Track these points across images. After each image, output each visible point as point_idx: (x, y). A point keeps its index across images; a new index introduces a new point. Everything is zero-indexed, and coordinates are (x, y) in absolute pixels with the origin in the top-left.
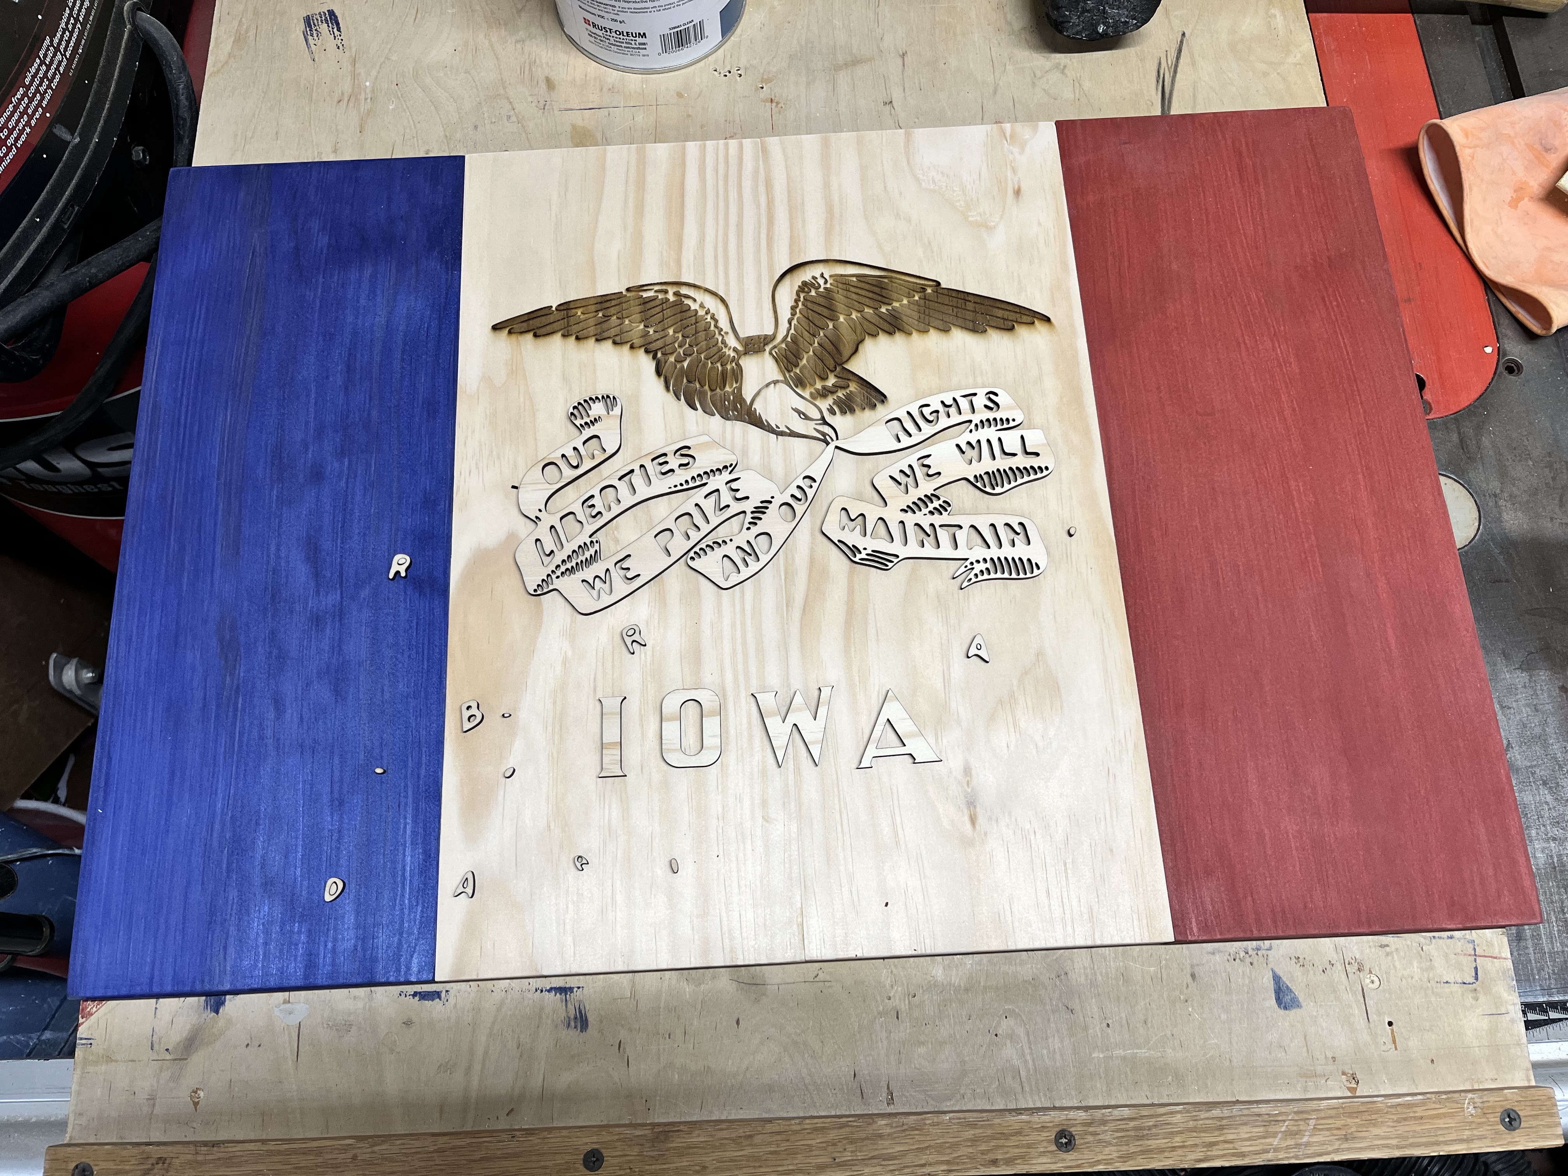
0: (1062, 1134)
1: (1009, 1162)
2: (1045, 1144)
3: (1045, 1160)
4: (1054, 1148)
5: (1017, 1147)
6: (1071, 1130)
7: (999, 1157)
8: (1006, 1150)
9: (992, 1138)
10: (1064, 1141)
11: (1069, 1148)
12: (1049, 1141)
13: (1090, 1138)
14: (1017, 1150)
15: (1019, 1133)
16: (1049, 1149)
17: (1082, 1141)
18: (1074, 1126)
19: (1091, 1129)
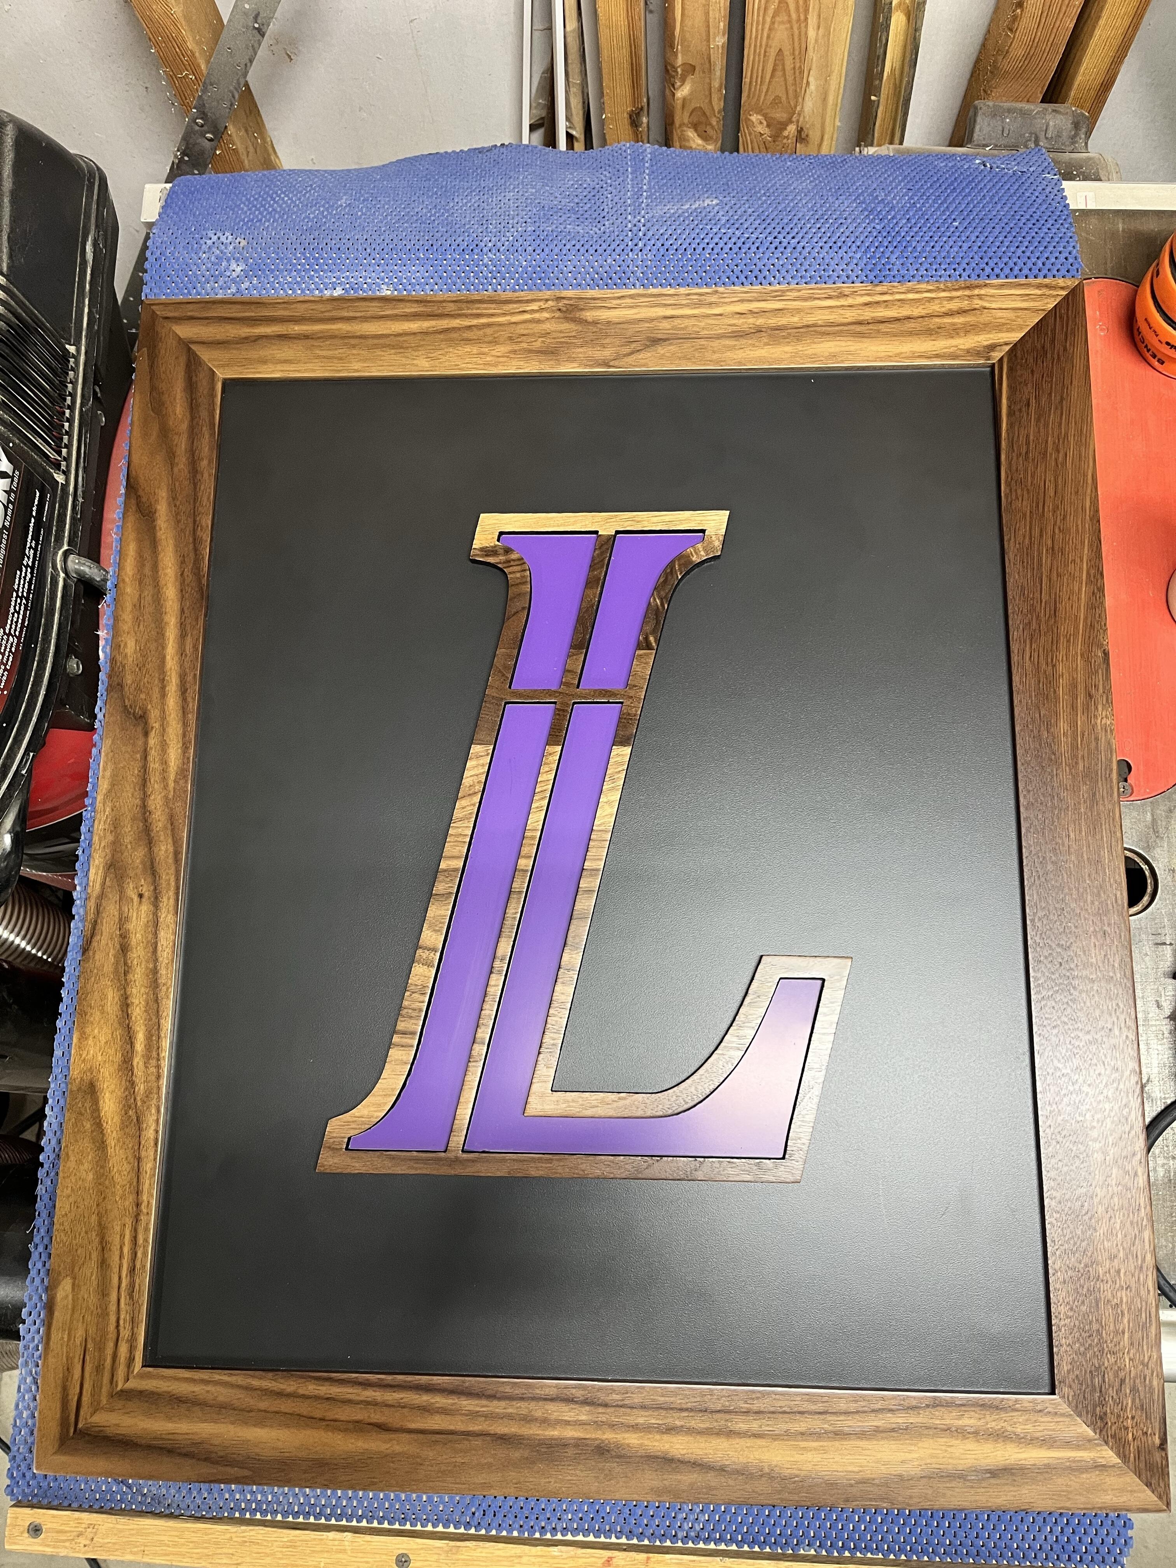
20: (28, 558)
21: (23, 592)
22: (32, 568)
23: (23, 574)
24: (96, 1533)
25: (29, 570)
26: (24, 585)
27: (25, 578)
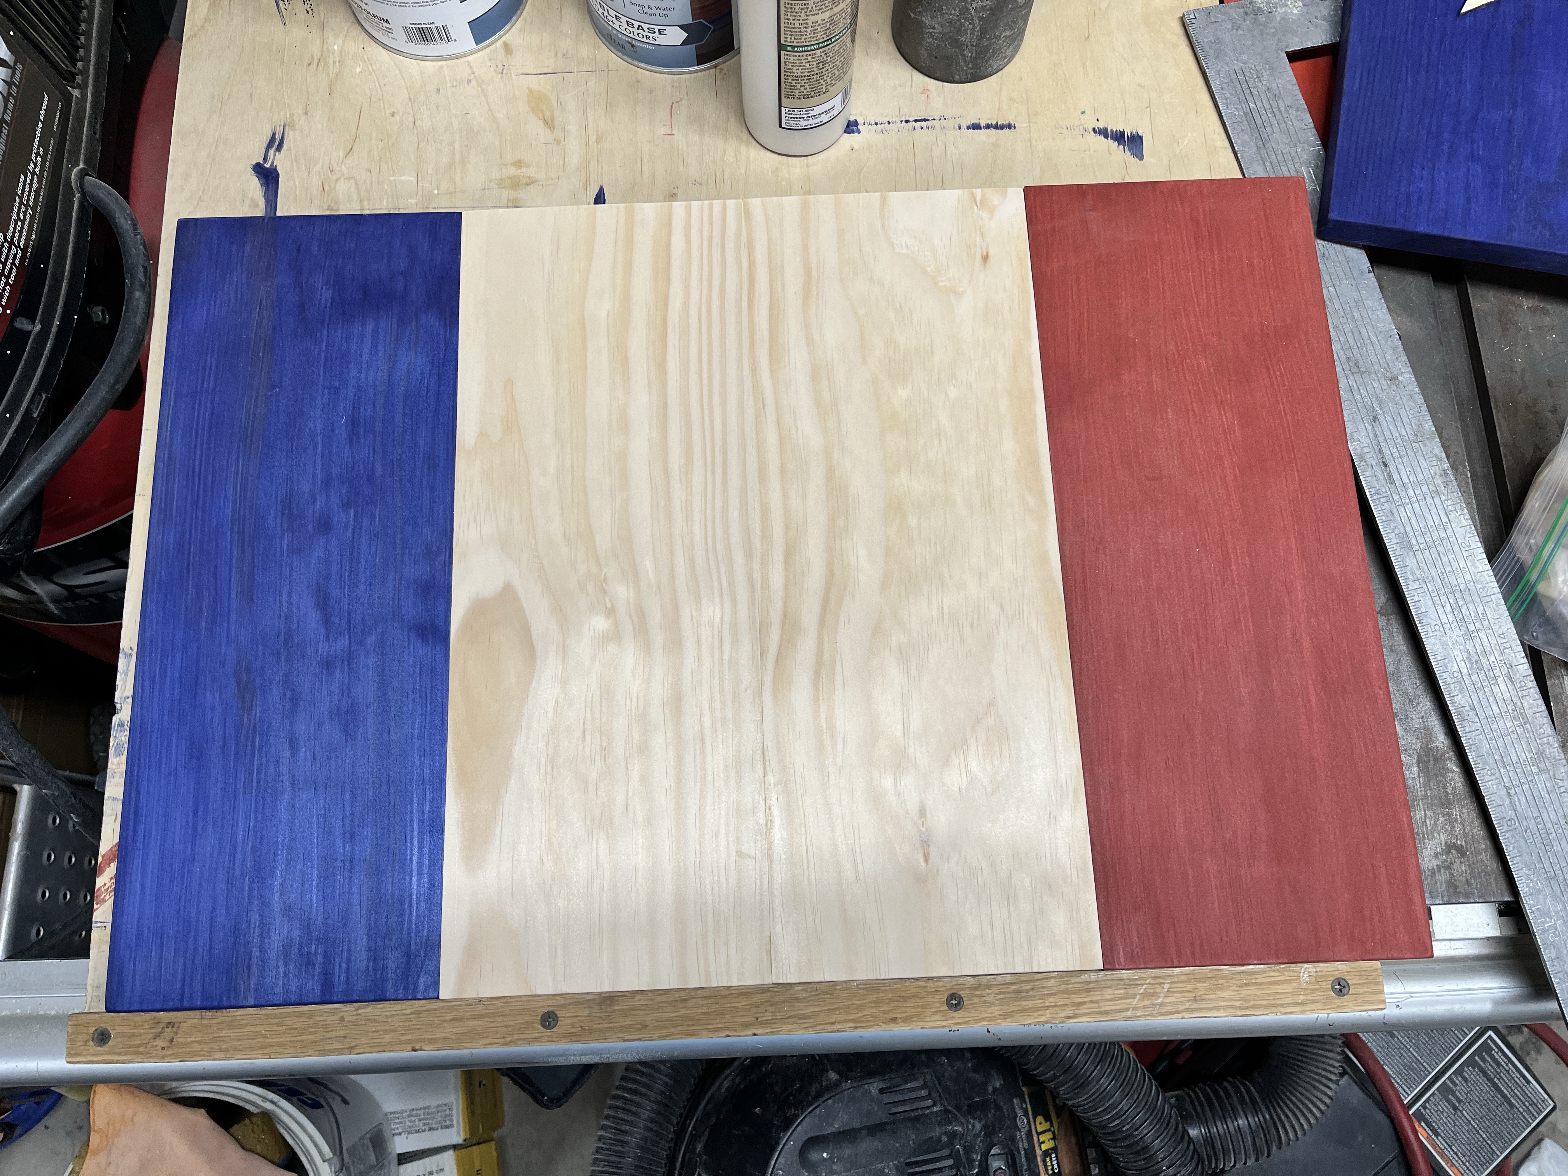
0: (952, 996)
1: (906, 1020)
2: (938, 1005)
3: (936, 1018)
4: (945, 1008)
5: (914, 1007)
6: (961, 993)
7: (898, 1016)
8: (904, 1009)
9: (892, 1000)
10: (954, 1002)
11: (958, 1007)
12: (942, 1003)
13: (976, 1000)
14: (913, 1010)
15: (916, 996)
16: (941, 1009)
17: (969, 1002)
18: (964, 989)
19: (977, 993)
20: (35, 165)
21: (28, 200)
22: (40, 177)
23: (29, 181)
24: (176, 1033)
25: (36, 179)
26: (30, 192)
27: (31, 185)
